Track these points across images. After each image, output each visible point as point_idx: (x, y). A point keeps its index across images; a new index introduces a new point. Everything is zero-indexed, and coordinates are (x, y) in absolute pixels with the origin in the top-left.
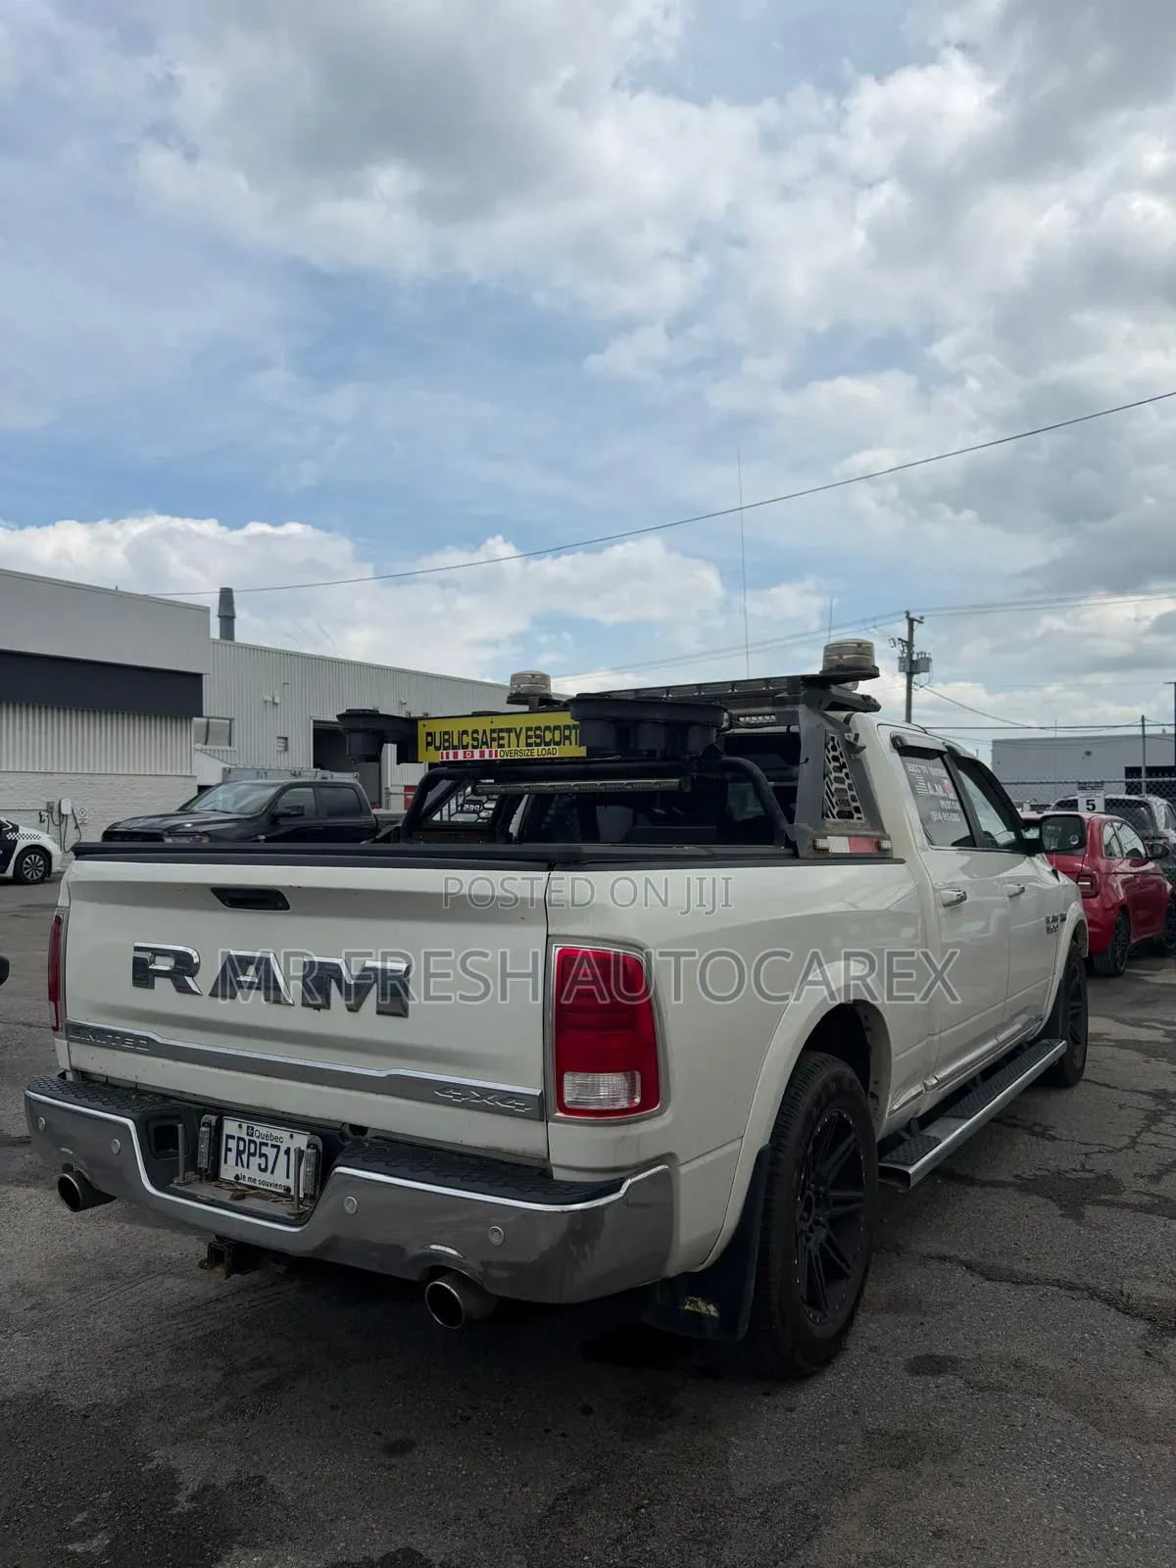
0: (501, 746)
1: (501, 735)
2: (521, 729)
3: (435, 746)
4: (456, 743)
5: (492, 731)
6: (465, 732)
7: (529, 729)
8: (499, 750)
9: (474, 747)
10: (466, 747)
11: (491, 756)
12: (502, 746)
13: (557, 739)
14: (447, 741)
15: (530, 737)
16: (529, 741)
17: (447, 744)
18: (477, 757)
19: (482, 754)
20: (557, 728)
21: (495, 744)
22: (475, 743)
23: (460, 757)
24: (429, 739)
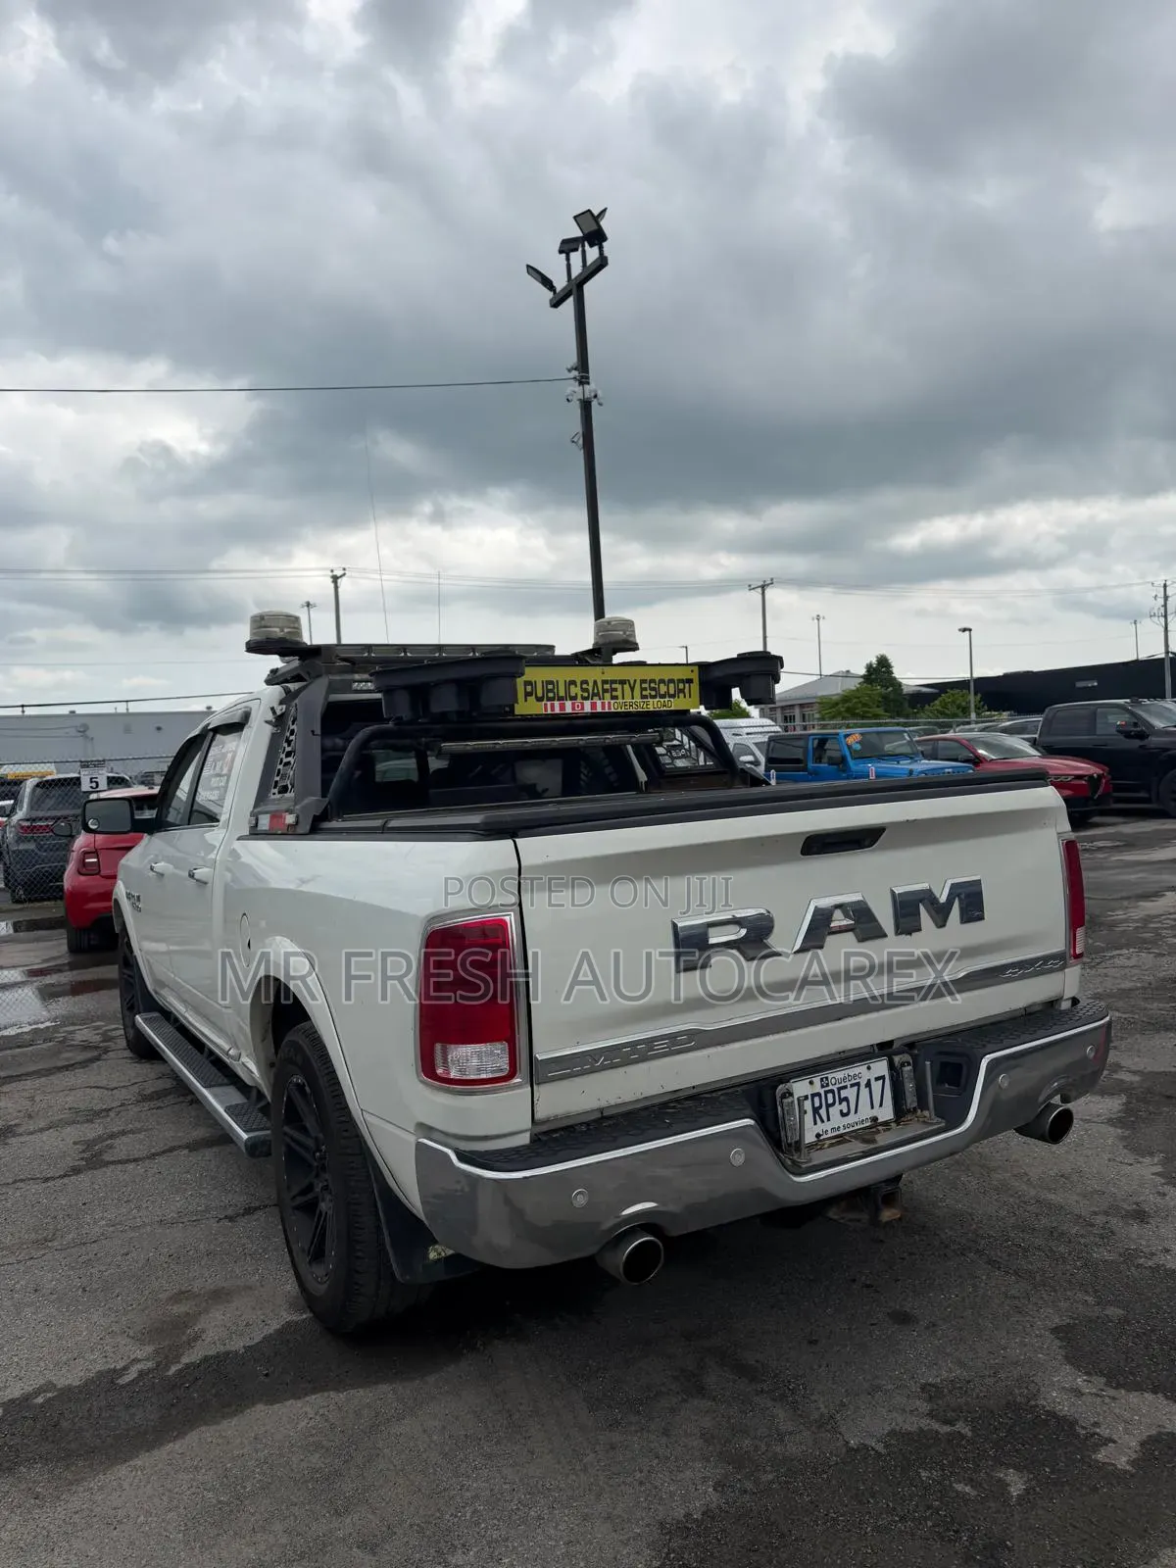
0: (613, 698)
1: (614, 686)
2: (635, 681)
3: (536, 697)
4: (562, 693)
5: (604, 682)
6: (573, 683)
7: (643, 681)
8: (612, 702)
9: (584, 698)
10: (574, 698)
11: (603, 707)
12: (616, 698)
13: (672, 692)
14: (552, 691)
15: (646, 689)
16: (644, 693)
17: (551, 695)
18: (588, 709)
19: (594, 706)
20: (671, 681)
21: (607, 695)
22: (586, 695)
23: (568, 710)
24: (529, 689)
